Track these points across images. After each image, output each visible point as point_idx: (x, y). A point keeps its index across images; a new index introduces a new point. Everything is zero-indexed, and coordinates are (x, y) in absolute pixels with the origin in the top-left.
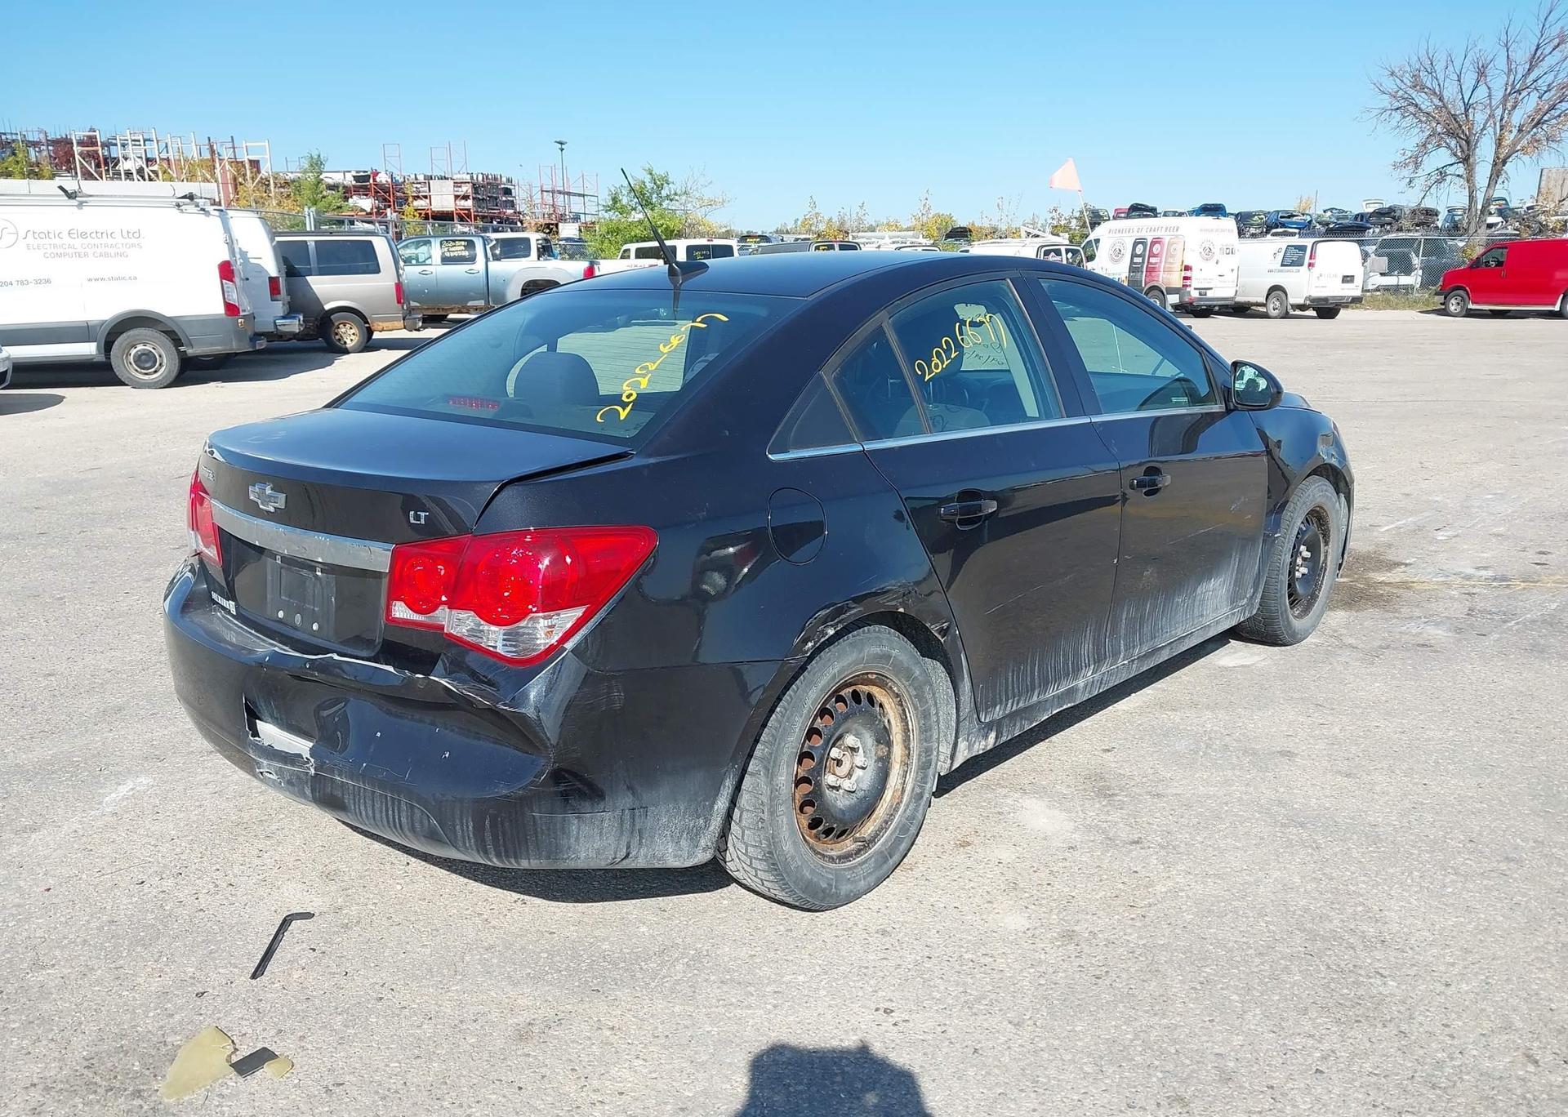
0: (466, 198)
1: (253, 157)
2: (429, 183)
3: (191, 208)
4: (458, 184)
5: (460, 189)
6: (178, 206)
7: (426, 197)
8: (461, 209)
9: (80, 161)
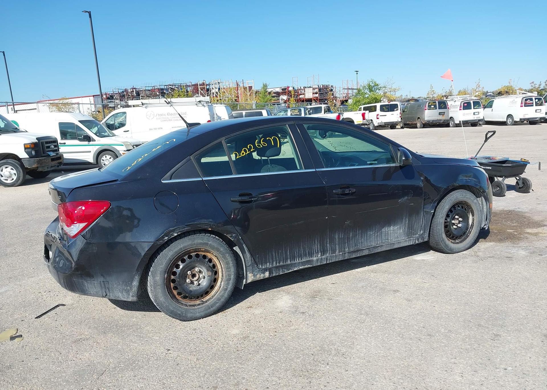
0: (316, 93)
1: (249, 85)
2: (305, 89)
3: (200, 105)
4: (314, 89)
5: (315, 91)
6: (196, 104)
7: (303, 94)
8: (314, 97)
9: (200, 91)
